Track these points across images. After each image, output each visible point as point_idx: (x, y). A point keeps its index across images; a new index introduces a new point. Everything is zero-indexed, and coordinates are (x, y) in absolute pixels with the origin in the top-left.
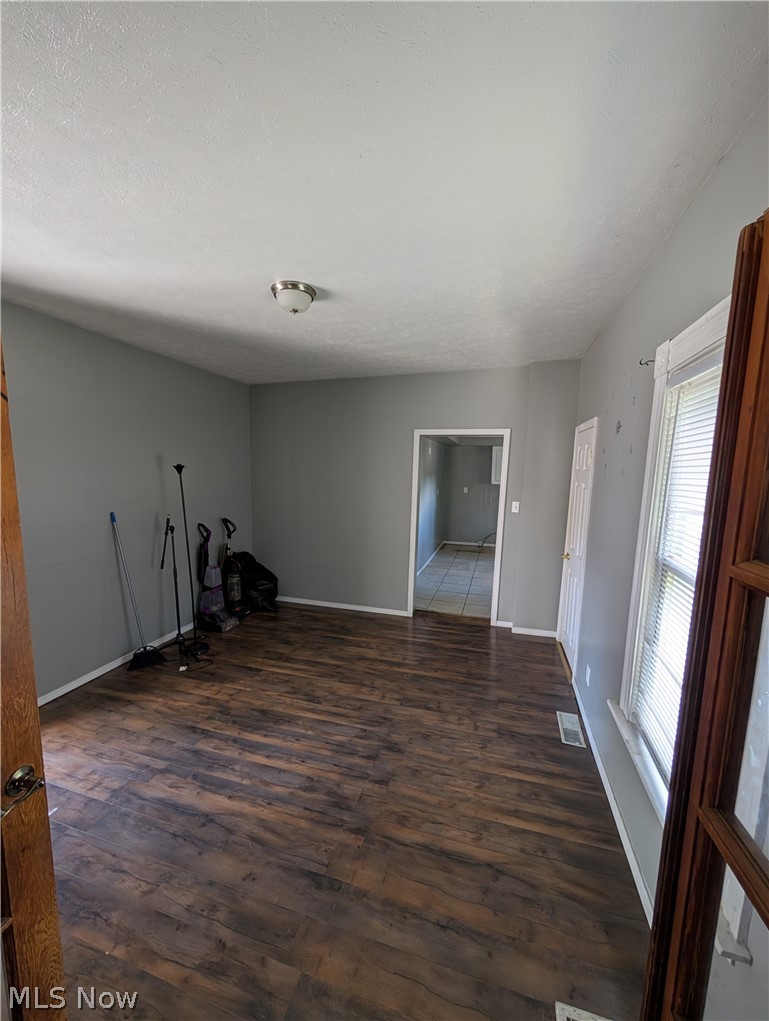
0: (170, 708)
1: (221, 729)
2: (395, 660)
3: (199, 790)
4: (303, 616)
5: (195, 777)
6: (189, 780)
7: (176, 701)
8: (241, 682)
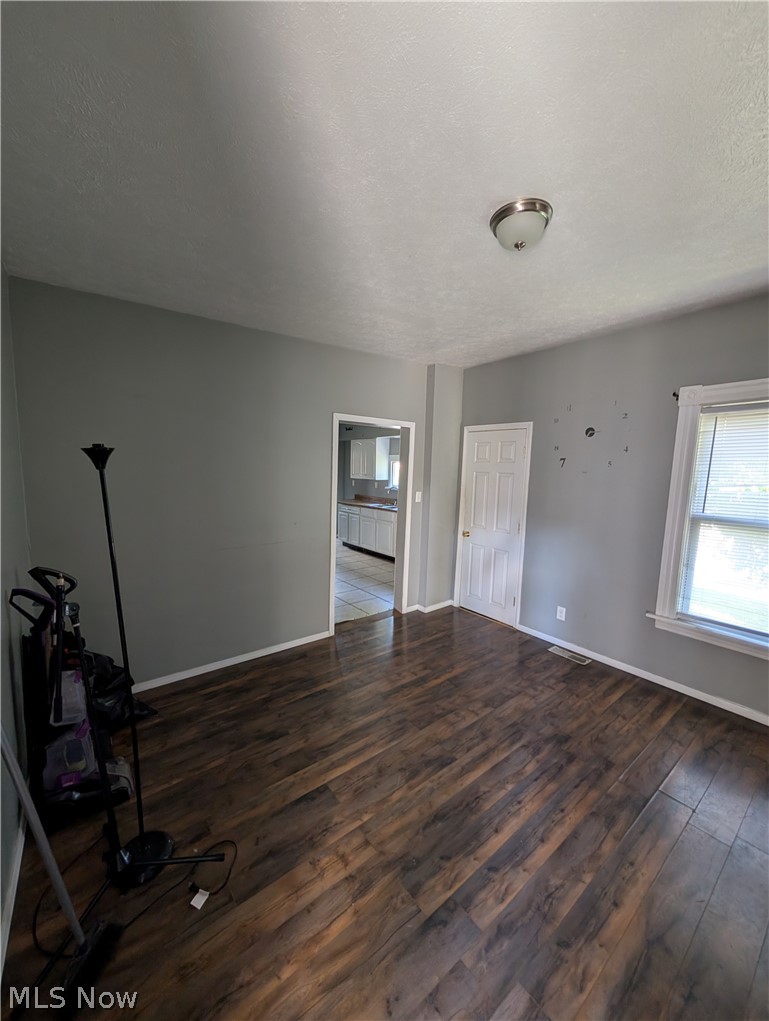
0: (336, 954)
1: (455, 880)
2: (404, 682)
3: (596, 943)
4: (213, 695)
5: (564, 944)
6: (569, 954)
7: (316, 939)
8: (337, 819)
